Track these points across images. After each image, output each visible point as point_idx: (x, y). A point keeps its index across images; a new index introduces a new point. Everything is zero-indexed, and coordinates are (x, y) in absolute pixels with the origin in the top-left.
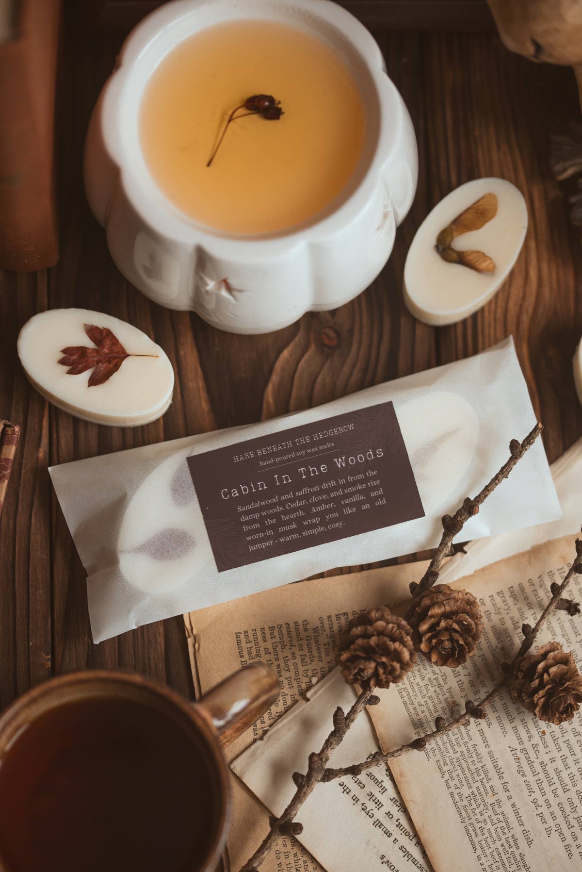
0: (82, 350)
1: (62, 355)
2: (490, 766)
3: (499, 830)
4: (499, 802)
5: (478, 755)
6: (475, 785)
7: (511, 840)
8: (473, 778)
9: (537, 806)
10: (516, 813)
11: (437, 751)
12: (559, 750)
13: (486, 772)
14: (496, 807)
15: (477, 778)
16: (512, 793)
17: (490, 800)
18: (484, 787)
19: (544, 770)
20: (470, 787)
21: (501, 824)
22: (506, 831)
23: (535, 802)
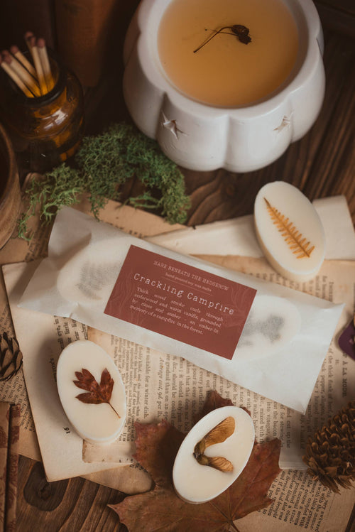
0: (92, 378)
1: (80, 371)
2: (144, 364)
3: (132, 401)
4: (139, 385)
5: (140, 354)
6: (130, 370)
7: (136, 409)
8: (131, 366)
9: (160, 397)
10: (146, 396)
11: (118, 343)
12: (188, 372)
13: (140, 366)
14: (137, 387)
15: (133, 367)
16: (149, 384)
17: (135, 382)
18: (135, 373)
19: (174, 379)
20: (127, 370)
21: (135, 398)
22: (136, 403)
23: (160, 394)
